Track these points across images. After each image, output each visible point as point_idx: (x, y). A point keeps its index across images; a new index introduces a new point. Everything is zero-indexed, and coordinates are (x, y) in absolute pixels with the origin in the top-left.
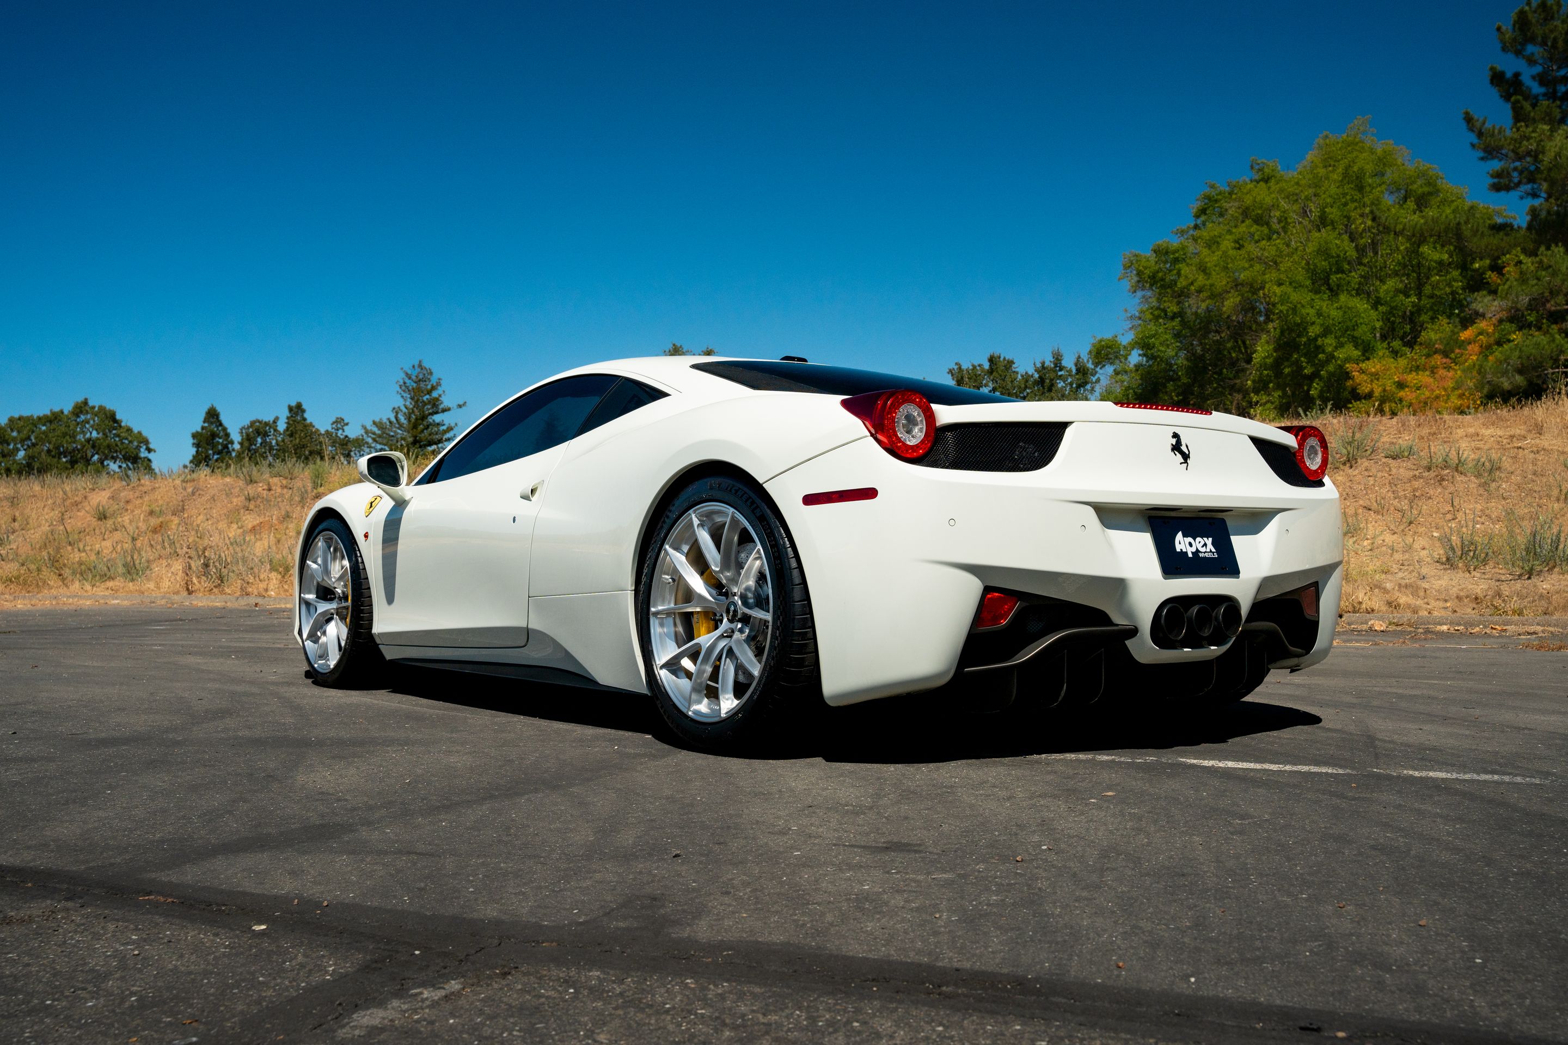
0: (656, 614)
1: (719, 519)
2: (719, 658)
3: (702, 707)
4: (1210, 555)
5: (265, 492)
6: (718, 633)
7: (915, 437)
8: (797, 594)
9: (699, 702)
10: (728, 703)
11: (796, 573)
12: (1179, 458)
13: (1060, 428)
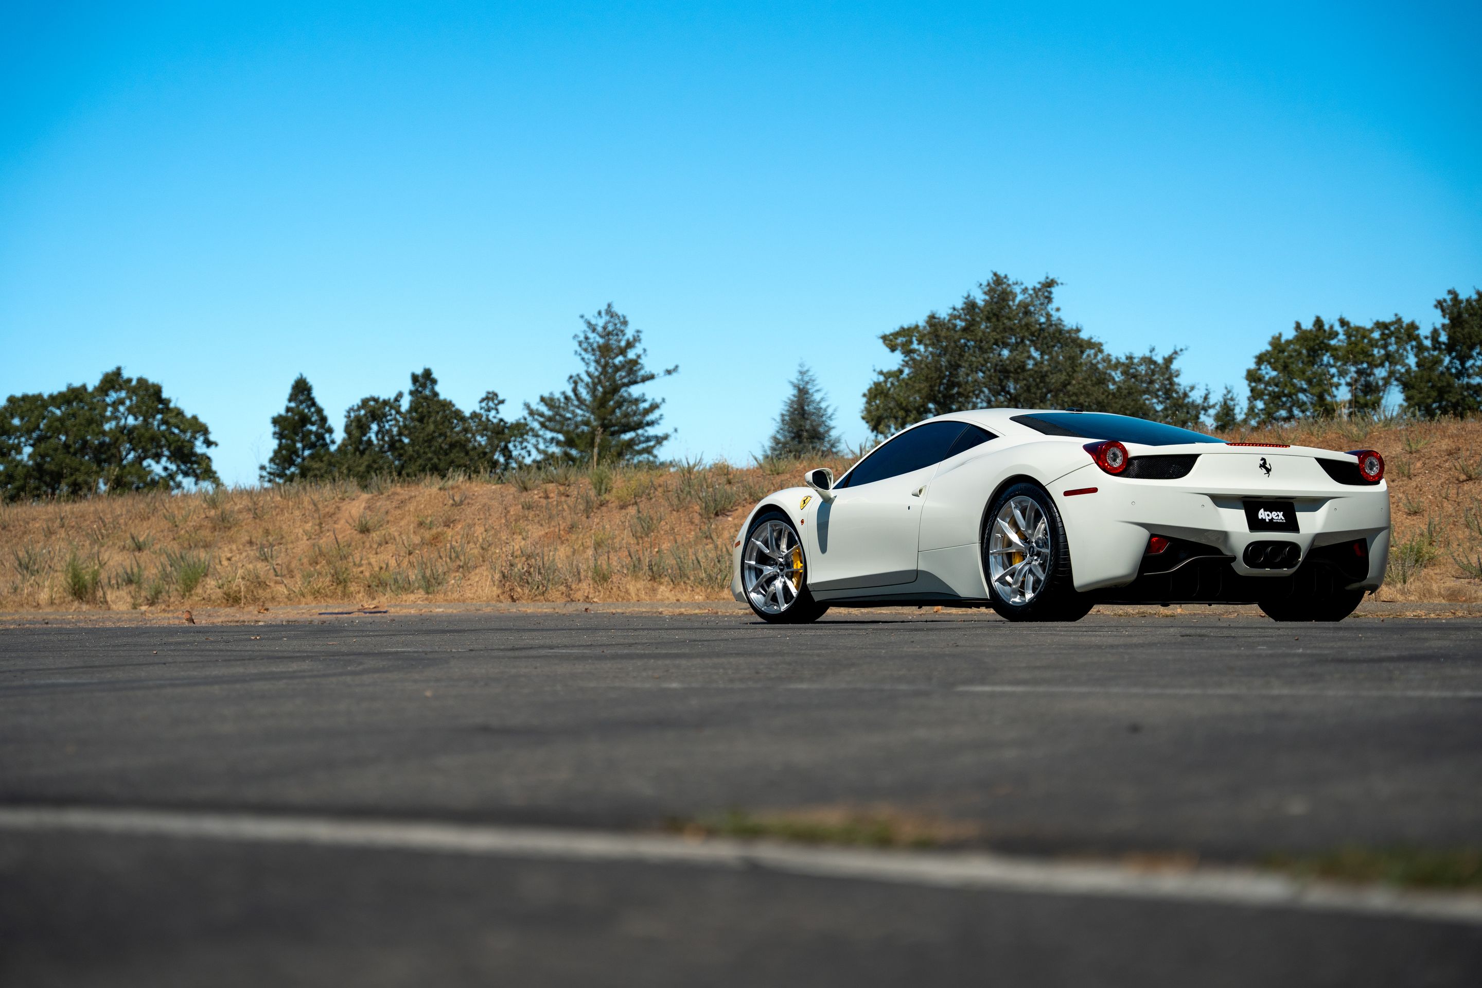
0: (992, 554)
1: (1024, 504)
2: (1025, 576)
3: (1017, 599)
4: (1281, 521)
5: (542, 500)
6: (1025, 562)
7: (1118, 463)
8: (1061, 540)
9: (1015, 597)
10: (1029, 595)
11: (1061, 529)
12: (1264, 471)
13: (1195, 457)
